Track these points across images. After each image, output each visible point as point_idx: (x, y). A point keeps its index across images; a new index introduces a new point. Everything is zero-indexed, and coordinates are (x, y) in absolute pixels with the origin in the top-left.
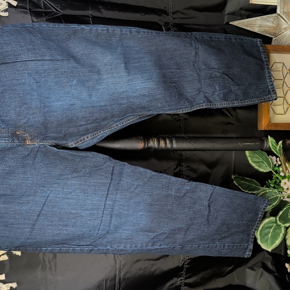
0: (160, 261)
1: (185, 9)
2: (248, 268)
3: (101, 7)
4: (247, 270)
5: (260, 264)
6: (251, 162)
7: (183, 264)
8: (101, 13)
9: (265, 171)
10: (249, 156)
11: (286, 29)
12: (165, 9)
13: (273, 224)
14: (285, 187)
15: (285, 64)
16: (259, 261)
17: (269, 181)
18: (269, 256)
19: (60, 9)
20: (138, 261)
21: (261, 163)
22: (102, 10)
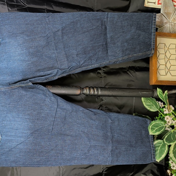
0: (88, 169)
1: (104, 8)
2: (143, 174)
3: (52, 4)
4: (142, 175)
5: (150, 171)
6: (145, 105)
7: (103, 171)
8: (53, 8)
9: (154, 111)
10: (144, 102)
11: (166, 23)
12: (92, 8)
13: (160, 144)
14: (167, 121)
15: (166, 44)
16: (149, 170)
17: (156, 117)
18: (155, 166)
19: (26, 4)
20: (74, 169)
21: (151, 106)
22: (53, 6)
